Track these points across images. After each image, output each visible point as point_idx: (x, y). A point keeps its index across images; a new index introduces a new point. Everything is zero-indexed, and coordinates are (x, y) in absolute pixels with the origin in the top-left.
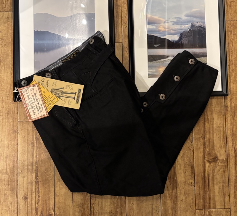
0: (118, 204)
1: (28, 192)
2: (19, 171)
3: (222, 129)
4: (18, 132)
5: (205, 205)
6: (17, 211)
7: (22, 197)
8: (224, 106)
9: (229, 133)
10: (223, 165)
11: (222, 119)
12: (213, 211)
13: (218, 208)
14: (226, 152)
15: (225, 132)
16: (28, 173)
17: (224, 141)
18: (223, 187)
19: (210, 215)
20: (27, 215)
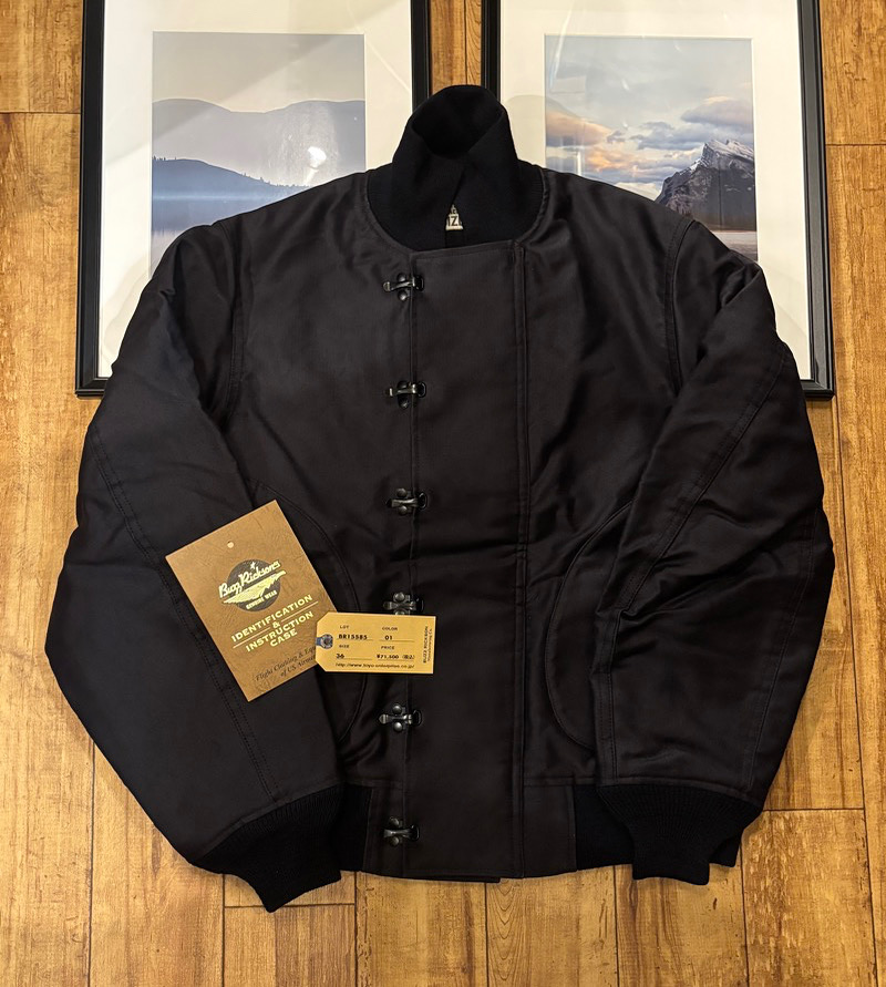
5: (773, 795)
6: (90, 804)
8: (836, 441)
9: (855, 535)
10: (837, 649)
12: (801, 817)
13: (821, 806)
14: (848, 603)
15: (842, 531)
18: (836, 730)
19: (790, 830)
20: (127, 818)
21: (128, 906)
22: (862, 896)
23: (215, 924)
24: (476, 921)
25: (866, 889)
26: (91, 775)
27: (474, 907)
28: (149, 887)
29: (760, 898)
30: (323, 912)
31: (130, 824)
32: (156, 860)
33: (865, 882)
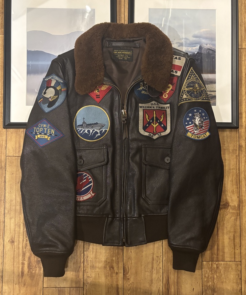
0: (114, 252)
1: (15, 235)
2: (6, 211)
3: (234, 171)
4: (6, 169)
5: (213, 257)
6: (2, 256)
7: (8, 240)
8: (238, 145)
9: (242, 176)
10: (235, 212)
11: (235, 161)
12: (221, 264)
13: (228, 260)
14: (239, 197)
15: (238, 174)
16: (15, 214)
17: (237, 185)
18: (234, 237)
19: (217, 268)
20: (14, 260)
21: (13, 287)
22: (239, 288)
23: (40, 293)
24: (120, 293)
25: (240, 286)
26: (3, 246)
27: (119, 289)
28: (20, 281)
29: (207, 288)
30: (73, 289)
31: (15, 262)
32: (23, 273)
33: (240, 284)
